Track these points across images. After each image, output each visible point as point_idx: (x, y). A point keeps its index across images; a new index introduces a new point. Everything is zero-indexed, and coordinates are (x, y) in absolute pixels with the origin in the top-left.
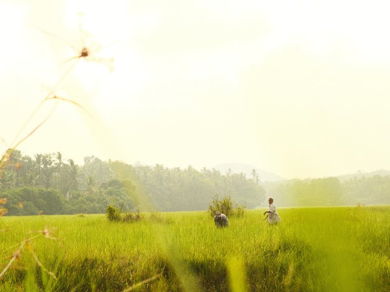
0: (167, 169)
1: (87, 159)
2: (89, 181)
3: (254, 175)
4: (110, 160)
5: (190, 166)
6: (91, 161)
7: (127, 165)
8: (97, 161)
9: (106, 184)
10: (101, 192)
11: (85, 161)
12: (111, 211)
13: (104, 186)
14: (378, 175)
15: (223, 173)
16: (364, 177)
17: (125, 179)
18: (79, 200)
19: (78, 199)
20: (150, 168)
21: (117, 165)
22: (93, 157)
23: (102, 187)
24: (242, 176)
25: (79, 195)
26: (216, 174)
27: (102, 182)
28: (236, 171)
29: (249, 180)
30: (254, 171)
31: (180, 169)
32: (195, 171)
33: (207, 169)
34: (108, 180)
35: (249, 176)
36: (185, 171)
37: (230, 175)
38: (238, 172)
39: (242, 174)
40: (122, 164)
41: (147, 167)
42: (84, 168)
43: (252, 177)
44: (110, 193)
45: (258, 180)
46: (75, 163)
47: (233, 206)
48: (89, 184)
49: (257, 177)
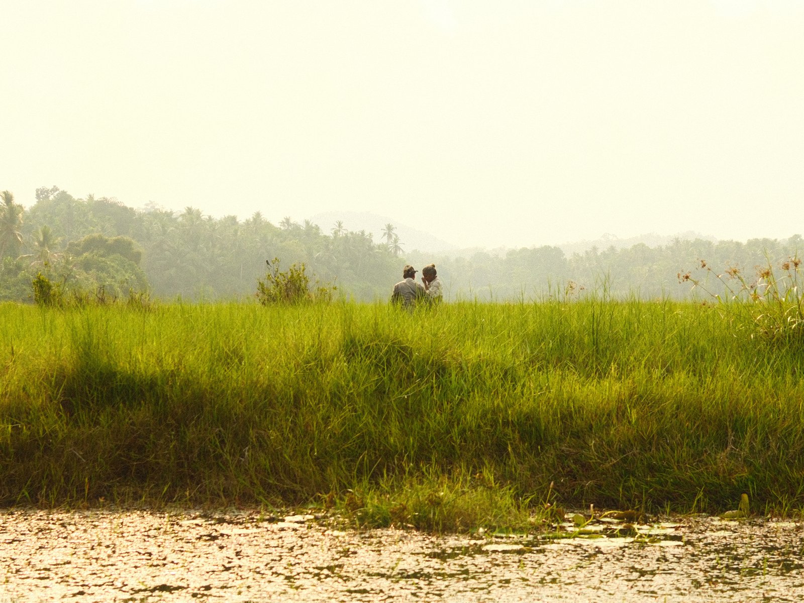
0: (210, 219)
1: (42, 194)
2: (41, 239)
3: (390, 236)
4: (91, 197)
5: (258, 215)
6: (51, 198)
7: (125, 208)
8: (64, 197)
9: (77, 245)
10: (67, 262)
11: (38, 196)
12: (41, 287)
13: (74, 249)
14: (643, 245)
15: (327, 231)
16: (612, 249)
17: (120, 237)
18: (19, 276)
19: (16, 274)
20: (174, 216)
21: (104, 208)
22: (55, 189)
23: (69, 250)
24: (362, 240)
25: (19, 268)
26: (311, 232)
27: (71, 241)
28: (352, 227)
29: (379, 247)
30: (389, 228)
31: (237, 220)
32: (268, 225)
33: (292, 221)
34: (83, 239)
35: (379, 239)
36: (248, 223)
37: (341, 234)
38: (357, 230)
39: (363, 233)
40: (114, 205)
41: (169, 215)
42: (34, 210)
43: (385, 240)
44: (87, 266)
45: (397, 248)
46: (16, 201)
47: (311, 284)
48: (42, 245)
49: (396, 241)
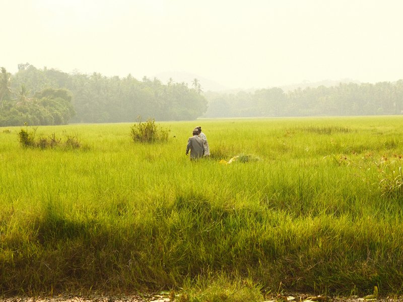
0: (106, 77)
1: (21, 67)
2: (21, 91)
3: (196, 85)
4: (45, 68)
5: (130, 75)
6: (26, 69)
7: (63, 73)
8: (32, 68)
9: (40, 93)
10: (35, 102)
11: (19, 68)
12: (23, 135)
13: (39, 96)
14: (323, 86)
15: (164, 82)
16: (309, 88)
17: (60, 89)
18: (11, 110)
19: (9, 109)
20: (87, 77)
21: (52, 73)
22: (27, 64)
23: (35, 96)
24: (182, 87)
25: (11, 106)
26: (157, 83)
27: (37, 91)
28: (177, 81)
29: (191, 90)
30: (196, 80)
31: (120, 78)
32: (135, 81)
33: (147, 78)
34: (42, 89)
35: (191, 86)
36: (125, 79)
37: (172, 83)
38: (180, 82)
39: (183, 84)
40: (57, 72)
41: (85, 76)
42: (17, 75)
43: (194, 87)
44: (44, 104)
45: (200, 90)
46: (8, 71)
47: (157, 129)
48: (22, 94)
49: (199, 87)
